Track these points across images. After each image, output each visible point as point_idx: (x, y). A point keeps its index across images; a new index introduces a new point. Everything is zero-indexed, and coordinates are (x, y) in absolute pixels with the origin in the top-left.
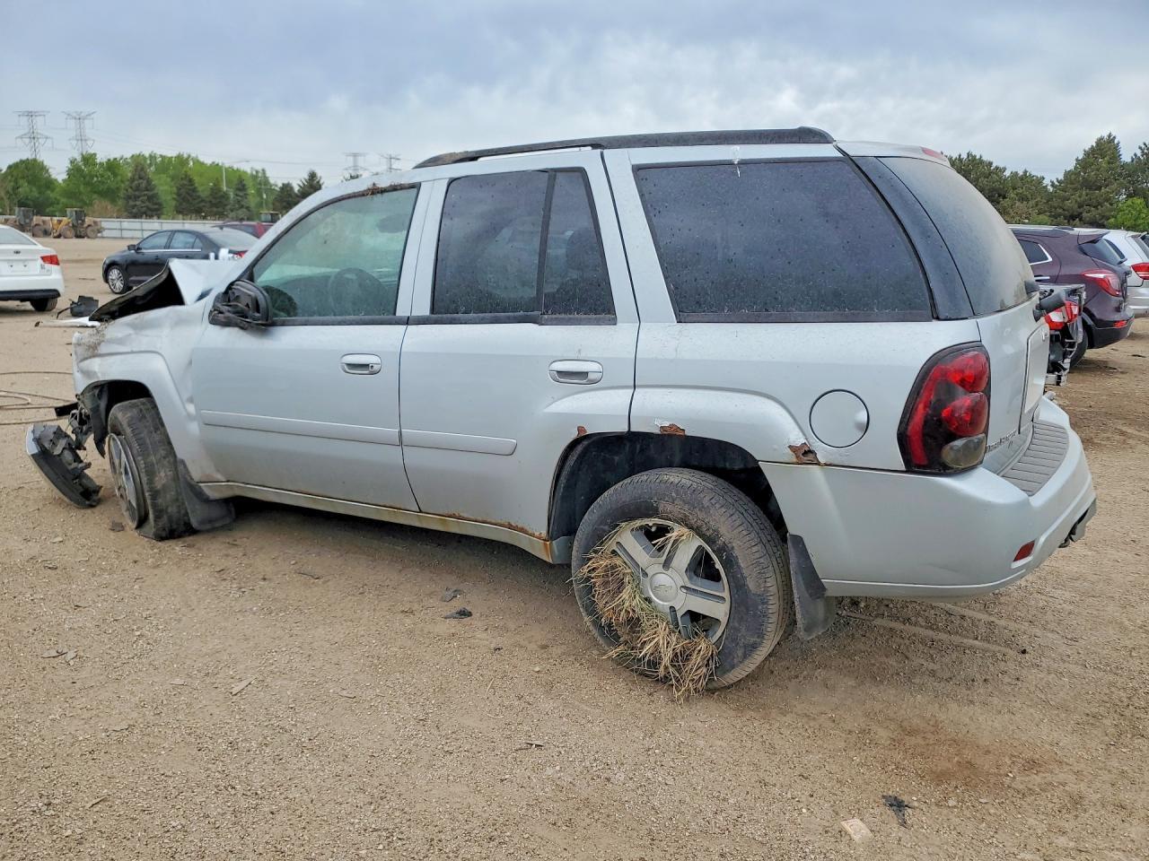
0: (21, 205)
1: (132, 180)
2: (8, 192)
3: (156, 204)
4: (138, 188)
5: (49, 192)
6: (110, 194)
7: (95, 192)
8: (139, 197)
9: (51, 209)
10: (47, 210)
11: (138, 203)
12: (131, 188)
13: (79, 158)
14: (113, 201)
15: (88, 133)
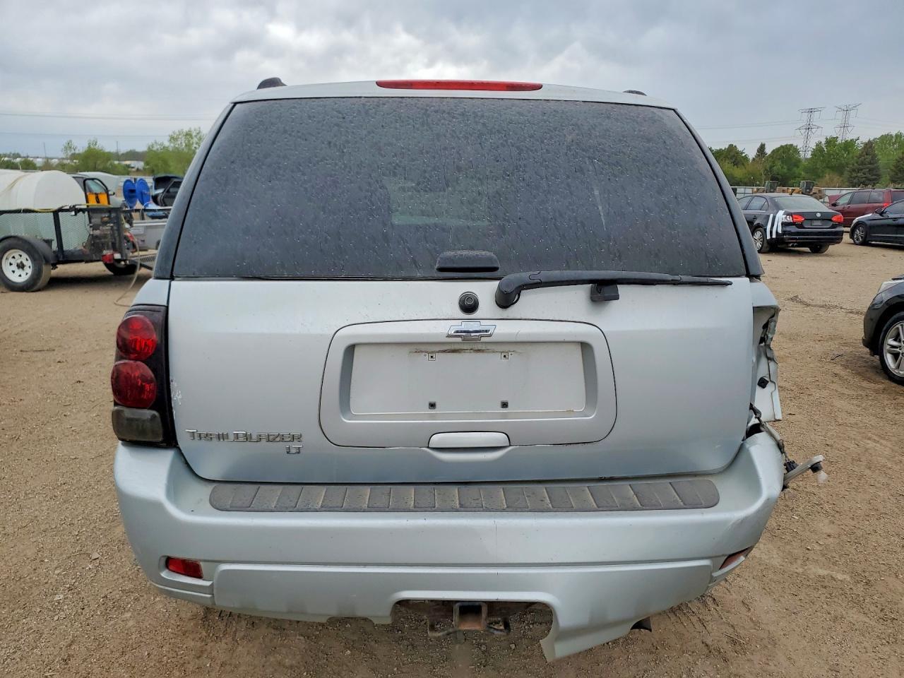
0: (773, 179)
1: (861, 156)
2: (766, 170)
3: (875, 175)
4: (863, 163)
5: (795, 169)
6: (839, 169)
7: (828, 168)
8: (862, 170)
9: (793, 181)
10: (790, 182)
11: (859, 174)
12: (857, 163)
13: (823, 141)
14: (841, 174)
15: (851, 121)
